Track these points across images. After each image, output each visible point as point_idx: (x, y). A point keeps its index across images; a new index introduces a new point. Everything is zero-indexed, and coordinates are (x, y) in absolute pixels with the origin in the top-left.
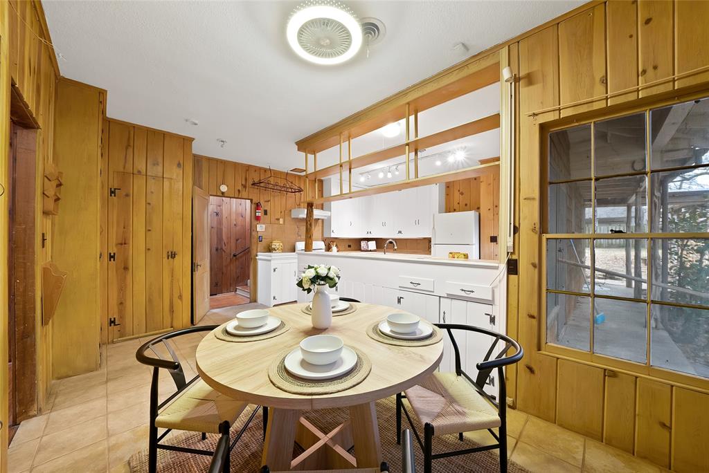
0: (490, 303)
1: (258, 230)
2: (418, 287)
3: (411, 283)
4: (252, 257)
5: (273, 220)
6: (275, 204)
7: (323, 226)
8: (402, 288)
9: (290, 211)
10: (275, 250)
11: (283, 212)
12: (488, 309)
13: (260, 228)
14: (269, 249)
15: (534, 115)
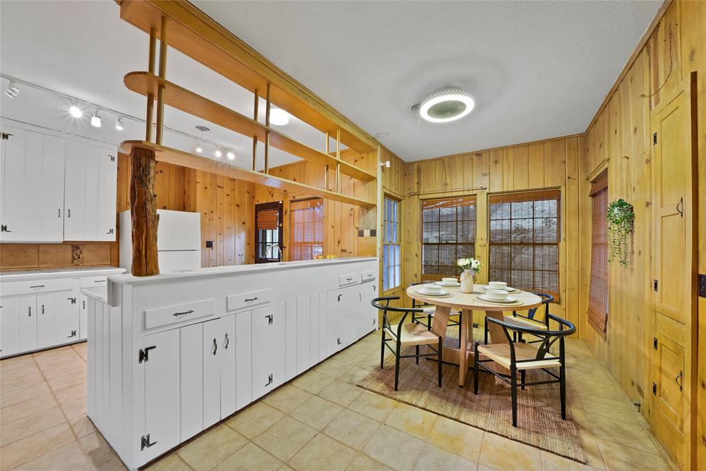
0: (374, 279)
2: (351, 281)
3: (347, 280)
8: (341, 286)
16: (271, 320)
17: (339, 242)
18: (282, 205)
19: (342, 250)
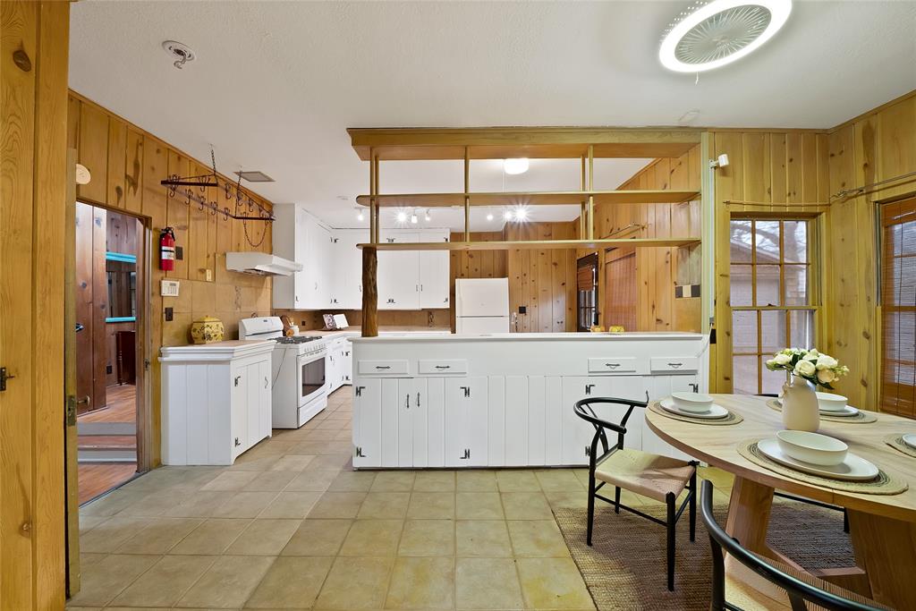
0: (693, 373)
1: (165, 292)
2: (617, 369)
3: (608, 365)
4: (149, 358)
5: (193, 271)
6: (195, 235)
7: (272, 289)
8: (592, 373)
9: (225, 255)
10: (210, 338)
11: (211, 257)
12: (691, 379)
13: (169, 288)
14: (190, 337)
15: (728, 203)
16: (467, 392)
17: (653, 307)
18: (597, 257)
19: (658, 320)
